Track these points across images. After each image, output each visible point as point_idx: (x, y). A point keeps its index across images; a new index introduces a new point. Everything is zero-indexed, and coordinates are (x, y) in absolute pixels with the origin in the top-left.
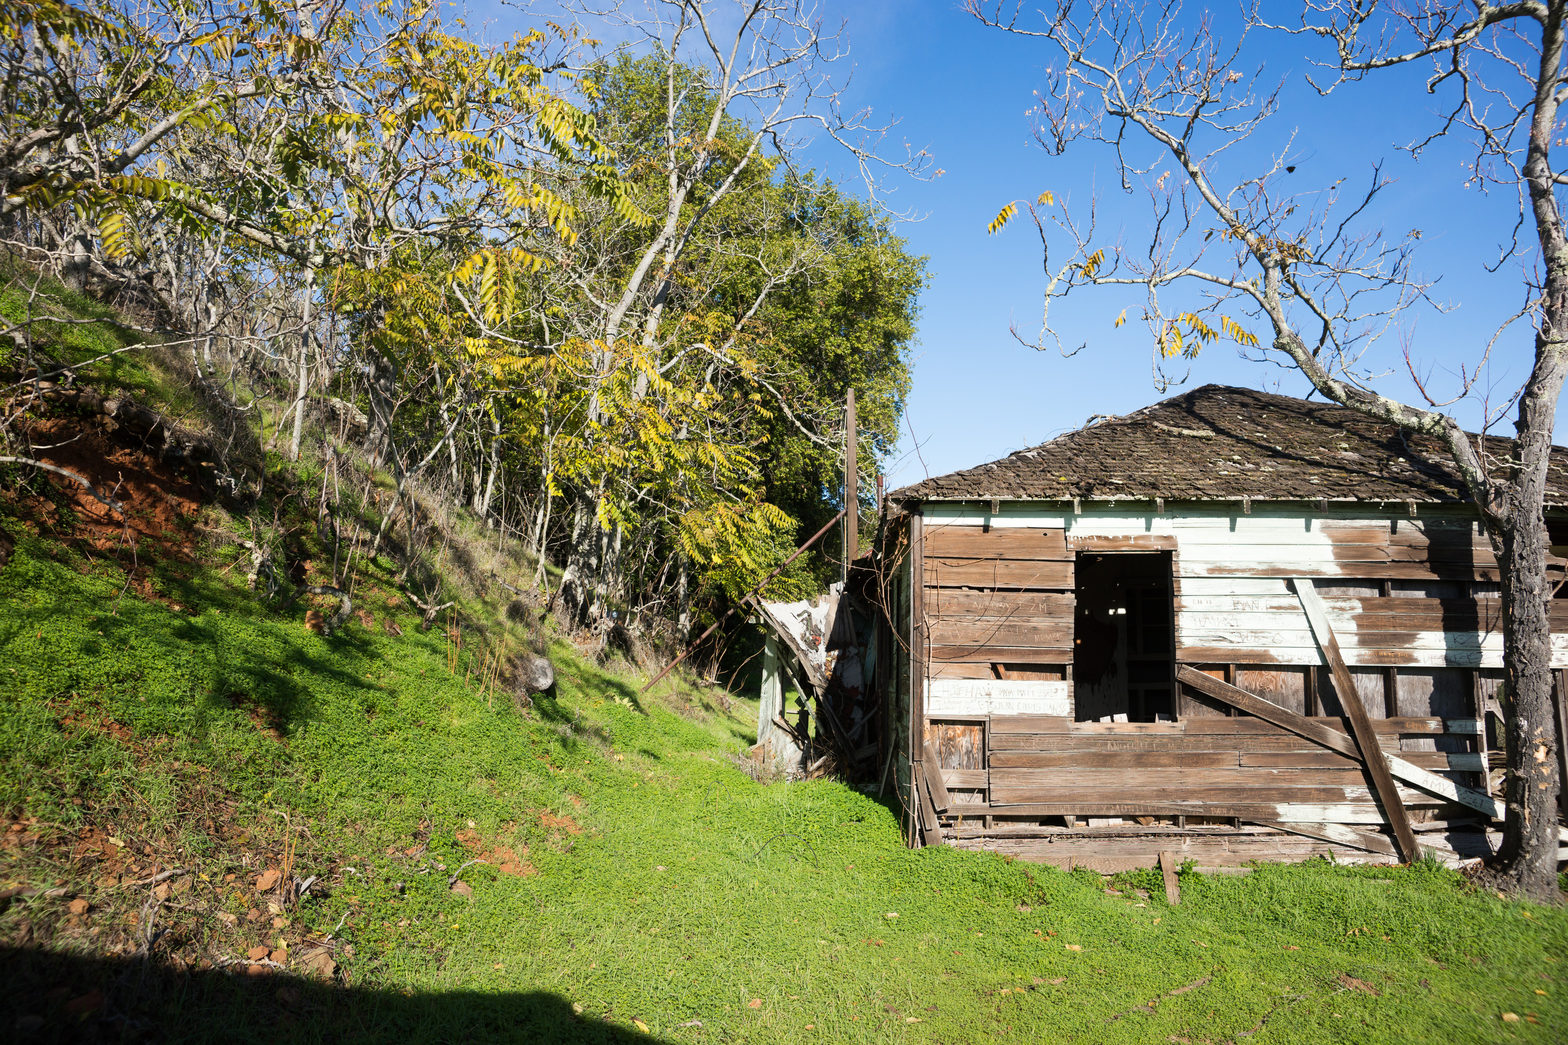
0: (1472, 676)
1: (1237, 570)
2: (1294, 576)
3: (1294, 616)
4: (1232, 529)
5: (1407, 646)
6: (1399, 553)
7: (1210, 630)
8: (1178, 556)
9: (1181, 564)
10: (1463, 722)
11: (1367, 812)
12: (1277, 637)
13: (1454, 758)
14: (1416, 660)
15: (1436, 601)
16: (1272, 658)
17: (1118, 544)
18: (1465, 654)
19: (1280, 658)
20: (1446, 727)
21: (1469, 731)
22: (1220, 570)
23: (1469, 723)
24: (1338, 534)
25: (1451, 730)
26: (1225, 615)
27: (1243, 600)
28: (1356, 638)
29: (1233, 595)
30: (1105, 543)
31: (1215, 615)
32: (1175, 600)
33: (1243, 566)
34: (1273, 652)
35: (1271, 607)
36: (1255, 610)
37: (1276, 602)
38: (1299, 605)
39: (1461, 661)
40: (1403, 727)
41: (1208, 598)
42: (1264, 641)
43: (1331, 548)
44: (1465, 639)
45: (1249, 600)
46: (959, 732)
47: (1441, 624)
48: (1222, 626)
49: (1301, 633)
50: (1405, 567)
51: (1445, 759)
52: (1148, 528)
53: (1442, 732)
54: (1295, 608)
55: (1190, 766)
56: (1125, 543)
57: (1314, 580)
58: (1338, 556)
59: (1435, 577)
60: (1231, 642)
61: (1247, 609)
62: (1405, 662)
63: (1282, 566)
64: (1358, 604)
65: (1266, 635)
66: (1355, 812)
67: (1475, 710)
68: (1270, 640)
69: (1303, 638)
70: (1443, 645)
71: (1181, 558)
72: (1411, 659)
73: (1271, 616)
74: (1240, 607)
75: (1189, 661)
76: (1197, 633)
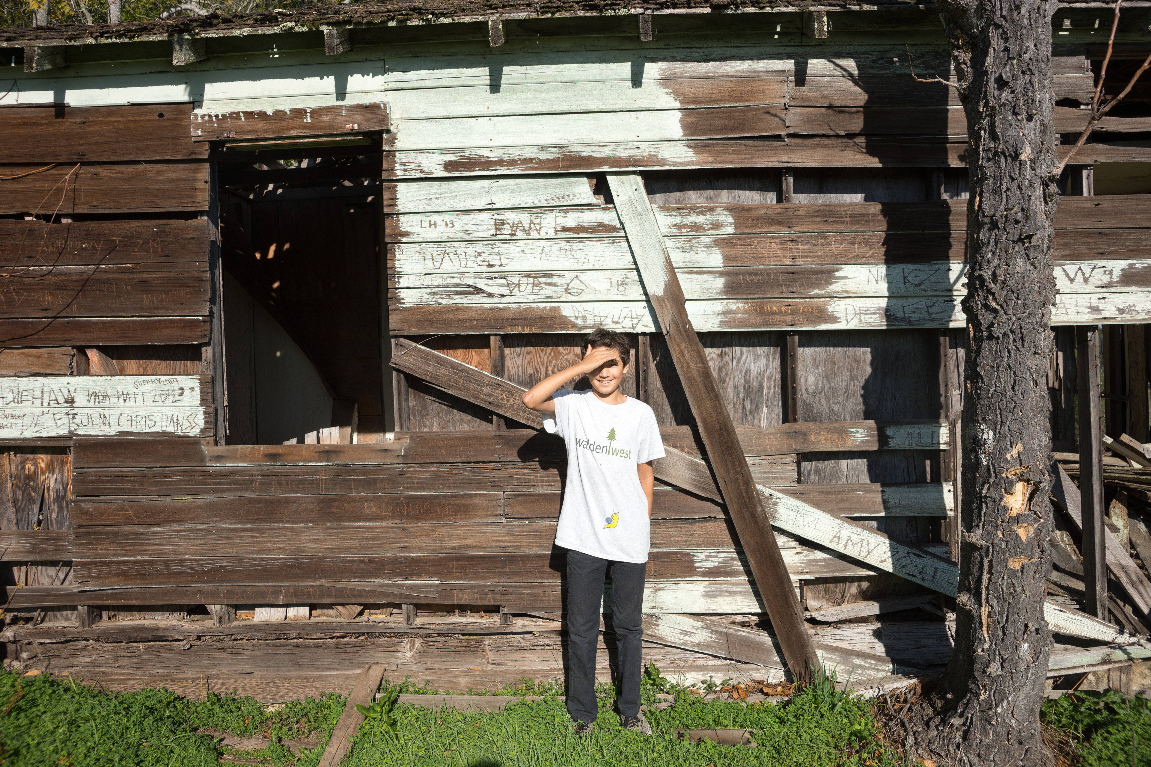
0: (937, 346)
1: (500, 163)
2: (606, 169)
3: (607, 243)
4: (495, 87)
5: (816, 292)
6: (809, 120)
7: (452, 275)
8: (393, 140)
9: (399, 157)
10: (914, 429)
11: (731, 593)
12: (575, 284)
13: (896, 494)
14: (833, 319)
15: (876, 207)
16: (565, 322)
17: (284, 124)
18: (922, 303)
19: (580, 322)
20: (883, 438)
21: (925, 443)
22: (468, 163)
23: (925, 430)
24: (695, 89)
25: (893, 444)
26: (479, 247)
27: (512, 217)
28: (720, 282)
29: (491, 209)
30: (260, 125)
31: (461, 249)
32: (388, 222)
33: (513, 154)
34: (567, 311)
35: (565, 229)
36: (534, 234)
37: (572, 219)
38: (617, 223)
39: (914, 317)
40: (805, 441)
41: (447, 217)
42: (549, 291)
43: (678, 115)
44: (923, 276)
45: (524, 217)
46: (42, 465)
47: (880, 251)
48: (473, 267)
49: (619, 275)
50: (818, 146)
51: (878, 497)
52: (341, 94)
53: (875, 447)
54: (610, 228)
55: (417, 518)
56: (296, 123)
57: (643, 174)
58: (689, 128)
59: (874, 162)
60: (490, 295)
61: (520, 234)
62: (810, 322)
63: (586, 152)
64: (726, 218)
65: (555, 280)
66: (709, 595)
67: (940, 406)
68: (561, 289)
69: (622, 283)
70: (883, 288)
71: (399, 145)
72: (825, 316)
73: (564, 245)
74: (507, 230)
75: (414, 331)
76: (427, 281)
